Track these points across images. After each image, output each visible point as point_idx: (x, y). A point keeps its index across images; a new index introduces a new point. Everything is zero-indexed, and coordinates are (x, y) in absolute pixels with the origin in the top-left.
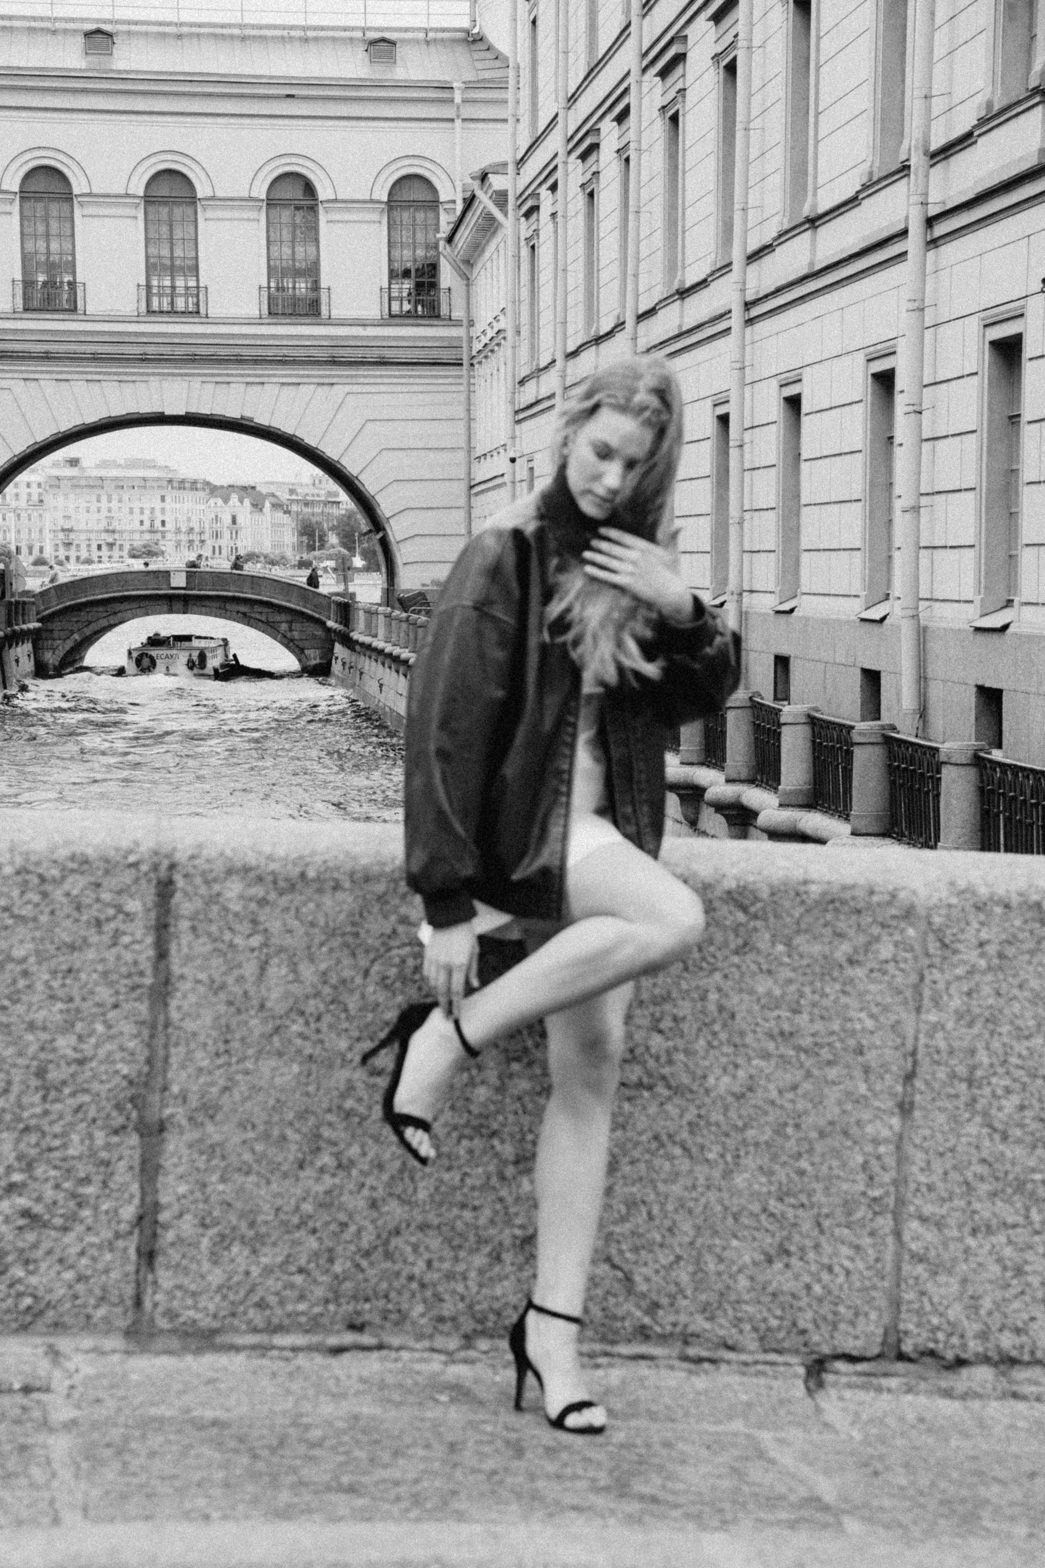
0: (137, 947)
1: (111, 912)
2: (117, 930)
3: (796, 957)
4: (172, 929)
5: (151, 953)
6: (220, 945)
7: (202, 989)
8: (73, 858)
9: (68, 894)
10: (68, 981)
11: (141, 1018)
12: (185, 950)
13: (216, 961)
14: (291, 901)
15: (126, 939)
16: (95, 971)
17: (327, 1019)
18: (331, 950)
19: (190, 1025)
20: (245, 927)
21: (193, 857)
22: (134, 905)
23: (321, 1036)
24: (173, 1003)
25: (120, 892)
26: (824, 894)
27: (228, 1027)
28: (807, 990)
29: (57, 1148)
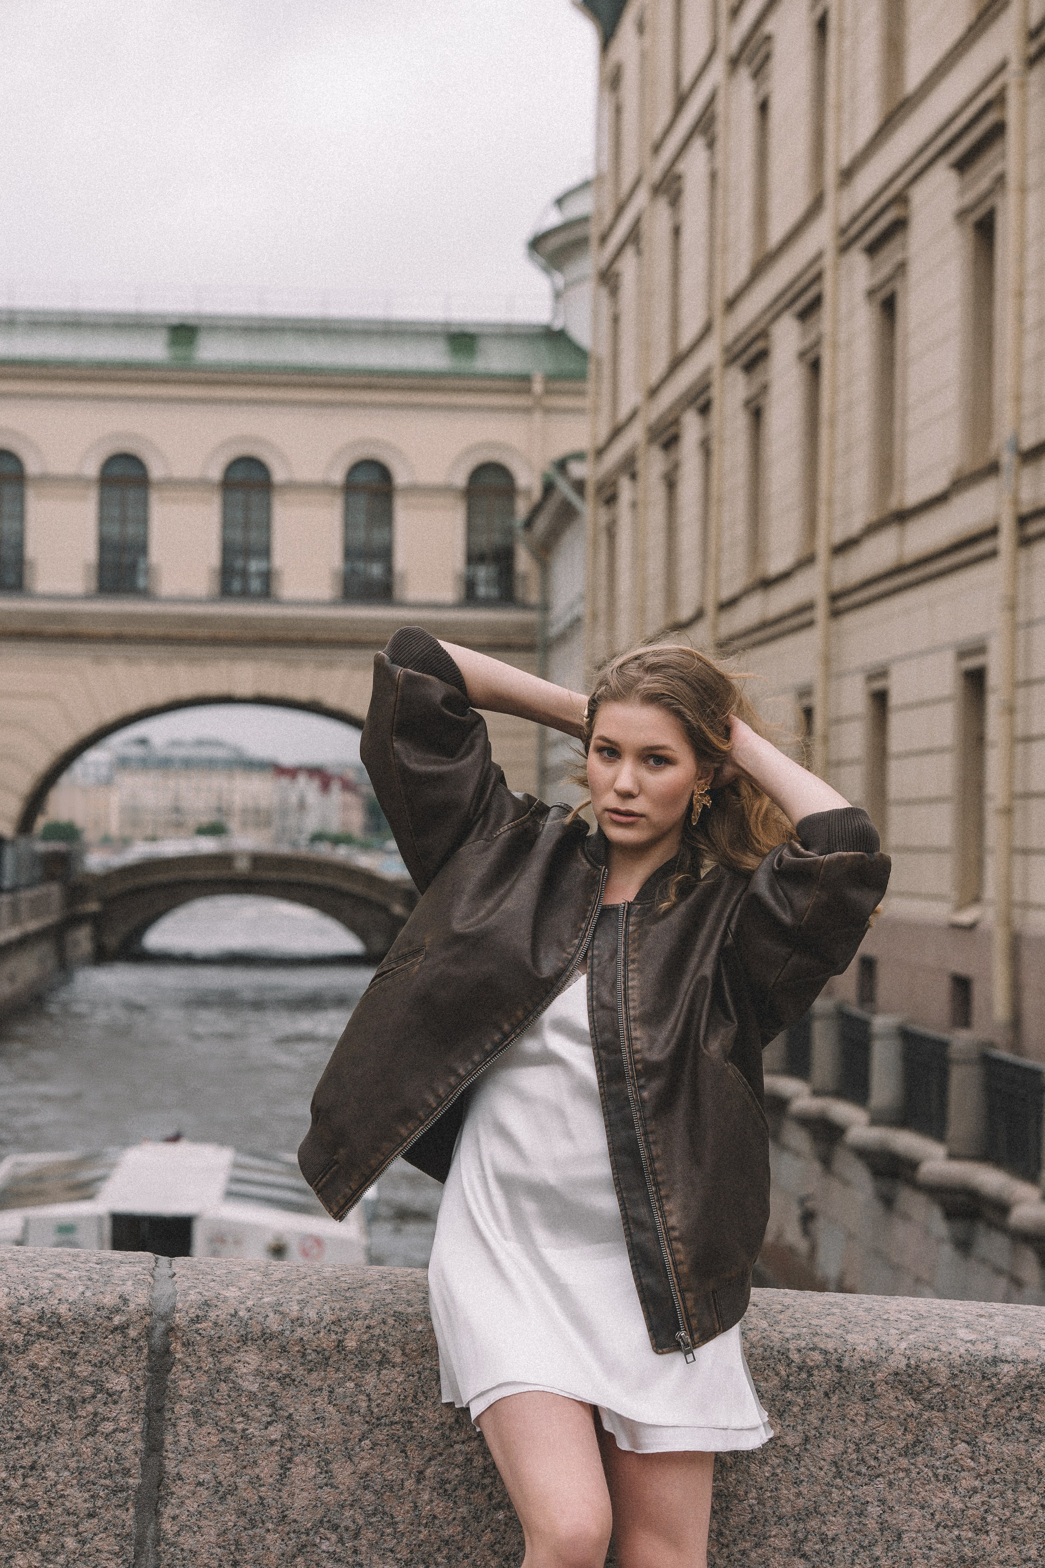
0: (121, 1436)
1: (89, 1390)
2: (95, 1414)
3: (983, 1460)
4: (168, 1415)
5: (140, 1445)
6: (228, 1436)
7: (204, 1494)
8: (41, 1318)
9: (32, 1366)
10: (30, 1481)
11: (127, 1530)
12: (184, 1441)
13: (225, 1458)
14: (324, 1379)
15: (109, 1427)
16: (67, 1468)
17: (369, 1534)
18: (374, 1445)
19: (188, 1541)
20: (263, 1412)
21: (197, 1319)
22: (118, 1382)
23: (358, 1558)
24: (169, 1511)
25: (100, 1365)
26: (1020, 1376)
27: (237, 1543)
28: (996, 1502)
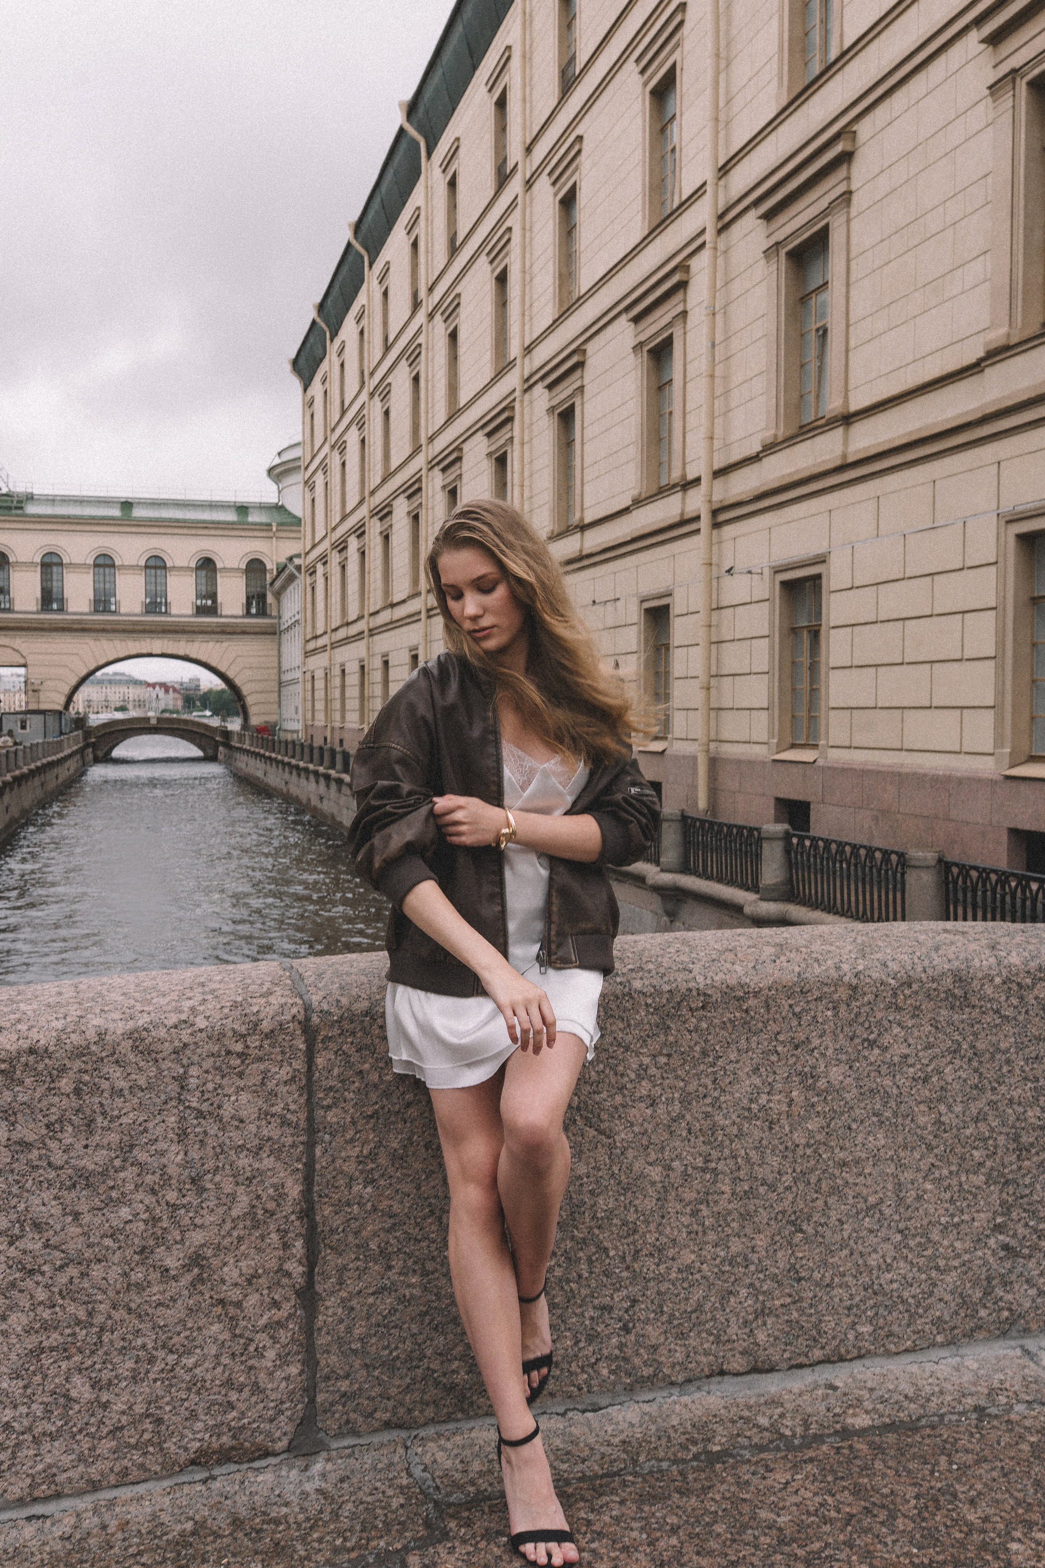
29: (1026, 1196)
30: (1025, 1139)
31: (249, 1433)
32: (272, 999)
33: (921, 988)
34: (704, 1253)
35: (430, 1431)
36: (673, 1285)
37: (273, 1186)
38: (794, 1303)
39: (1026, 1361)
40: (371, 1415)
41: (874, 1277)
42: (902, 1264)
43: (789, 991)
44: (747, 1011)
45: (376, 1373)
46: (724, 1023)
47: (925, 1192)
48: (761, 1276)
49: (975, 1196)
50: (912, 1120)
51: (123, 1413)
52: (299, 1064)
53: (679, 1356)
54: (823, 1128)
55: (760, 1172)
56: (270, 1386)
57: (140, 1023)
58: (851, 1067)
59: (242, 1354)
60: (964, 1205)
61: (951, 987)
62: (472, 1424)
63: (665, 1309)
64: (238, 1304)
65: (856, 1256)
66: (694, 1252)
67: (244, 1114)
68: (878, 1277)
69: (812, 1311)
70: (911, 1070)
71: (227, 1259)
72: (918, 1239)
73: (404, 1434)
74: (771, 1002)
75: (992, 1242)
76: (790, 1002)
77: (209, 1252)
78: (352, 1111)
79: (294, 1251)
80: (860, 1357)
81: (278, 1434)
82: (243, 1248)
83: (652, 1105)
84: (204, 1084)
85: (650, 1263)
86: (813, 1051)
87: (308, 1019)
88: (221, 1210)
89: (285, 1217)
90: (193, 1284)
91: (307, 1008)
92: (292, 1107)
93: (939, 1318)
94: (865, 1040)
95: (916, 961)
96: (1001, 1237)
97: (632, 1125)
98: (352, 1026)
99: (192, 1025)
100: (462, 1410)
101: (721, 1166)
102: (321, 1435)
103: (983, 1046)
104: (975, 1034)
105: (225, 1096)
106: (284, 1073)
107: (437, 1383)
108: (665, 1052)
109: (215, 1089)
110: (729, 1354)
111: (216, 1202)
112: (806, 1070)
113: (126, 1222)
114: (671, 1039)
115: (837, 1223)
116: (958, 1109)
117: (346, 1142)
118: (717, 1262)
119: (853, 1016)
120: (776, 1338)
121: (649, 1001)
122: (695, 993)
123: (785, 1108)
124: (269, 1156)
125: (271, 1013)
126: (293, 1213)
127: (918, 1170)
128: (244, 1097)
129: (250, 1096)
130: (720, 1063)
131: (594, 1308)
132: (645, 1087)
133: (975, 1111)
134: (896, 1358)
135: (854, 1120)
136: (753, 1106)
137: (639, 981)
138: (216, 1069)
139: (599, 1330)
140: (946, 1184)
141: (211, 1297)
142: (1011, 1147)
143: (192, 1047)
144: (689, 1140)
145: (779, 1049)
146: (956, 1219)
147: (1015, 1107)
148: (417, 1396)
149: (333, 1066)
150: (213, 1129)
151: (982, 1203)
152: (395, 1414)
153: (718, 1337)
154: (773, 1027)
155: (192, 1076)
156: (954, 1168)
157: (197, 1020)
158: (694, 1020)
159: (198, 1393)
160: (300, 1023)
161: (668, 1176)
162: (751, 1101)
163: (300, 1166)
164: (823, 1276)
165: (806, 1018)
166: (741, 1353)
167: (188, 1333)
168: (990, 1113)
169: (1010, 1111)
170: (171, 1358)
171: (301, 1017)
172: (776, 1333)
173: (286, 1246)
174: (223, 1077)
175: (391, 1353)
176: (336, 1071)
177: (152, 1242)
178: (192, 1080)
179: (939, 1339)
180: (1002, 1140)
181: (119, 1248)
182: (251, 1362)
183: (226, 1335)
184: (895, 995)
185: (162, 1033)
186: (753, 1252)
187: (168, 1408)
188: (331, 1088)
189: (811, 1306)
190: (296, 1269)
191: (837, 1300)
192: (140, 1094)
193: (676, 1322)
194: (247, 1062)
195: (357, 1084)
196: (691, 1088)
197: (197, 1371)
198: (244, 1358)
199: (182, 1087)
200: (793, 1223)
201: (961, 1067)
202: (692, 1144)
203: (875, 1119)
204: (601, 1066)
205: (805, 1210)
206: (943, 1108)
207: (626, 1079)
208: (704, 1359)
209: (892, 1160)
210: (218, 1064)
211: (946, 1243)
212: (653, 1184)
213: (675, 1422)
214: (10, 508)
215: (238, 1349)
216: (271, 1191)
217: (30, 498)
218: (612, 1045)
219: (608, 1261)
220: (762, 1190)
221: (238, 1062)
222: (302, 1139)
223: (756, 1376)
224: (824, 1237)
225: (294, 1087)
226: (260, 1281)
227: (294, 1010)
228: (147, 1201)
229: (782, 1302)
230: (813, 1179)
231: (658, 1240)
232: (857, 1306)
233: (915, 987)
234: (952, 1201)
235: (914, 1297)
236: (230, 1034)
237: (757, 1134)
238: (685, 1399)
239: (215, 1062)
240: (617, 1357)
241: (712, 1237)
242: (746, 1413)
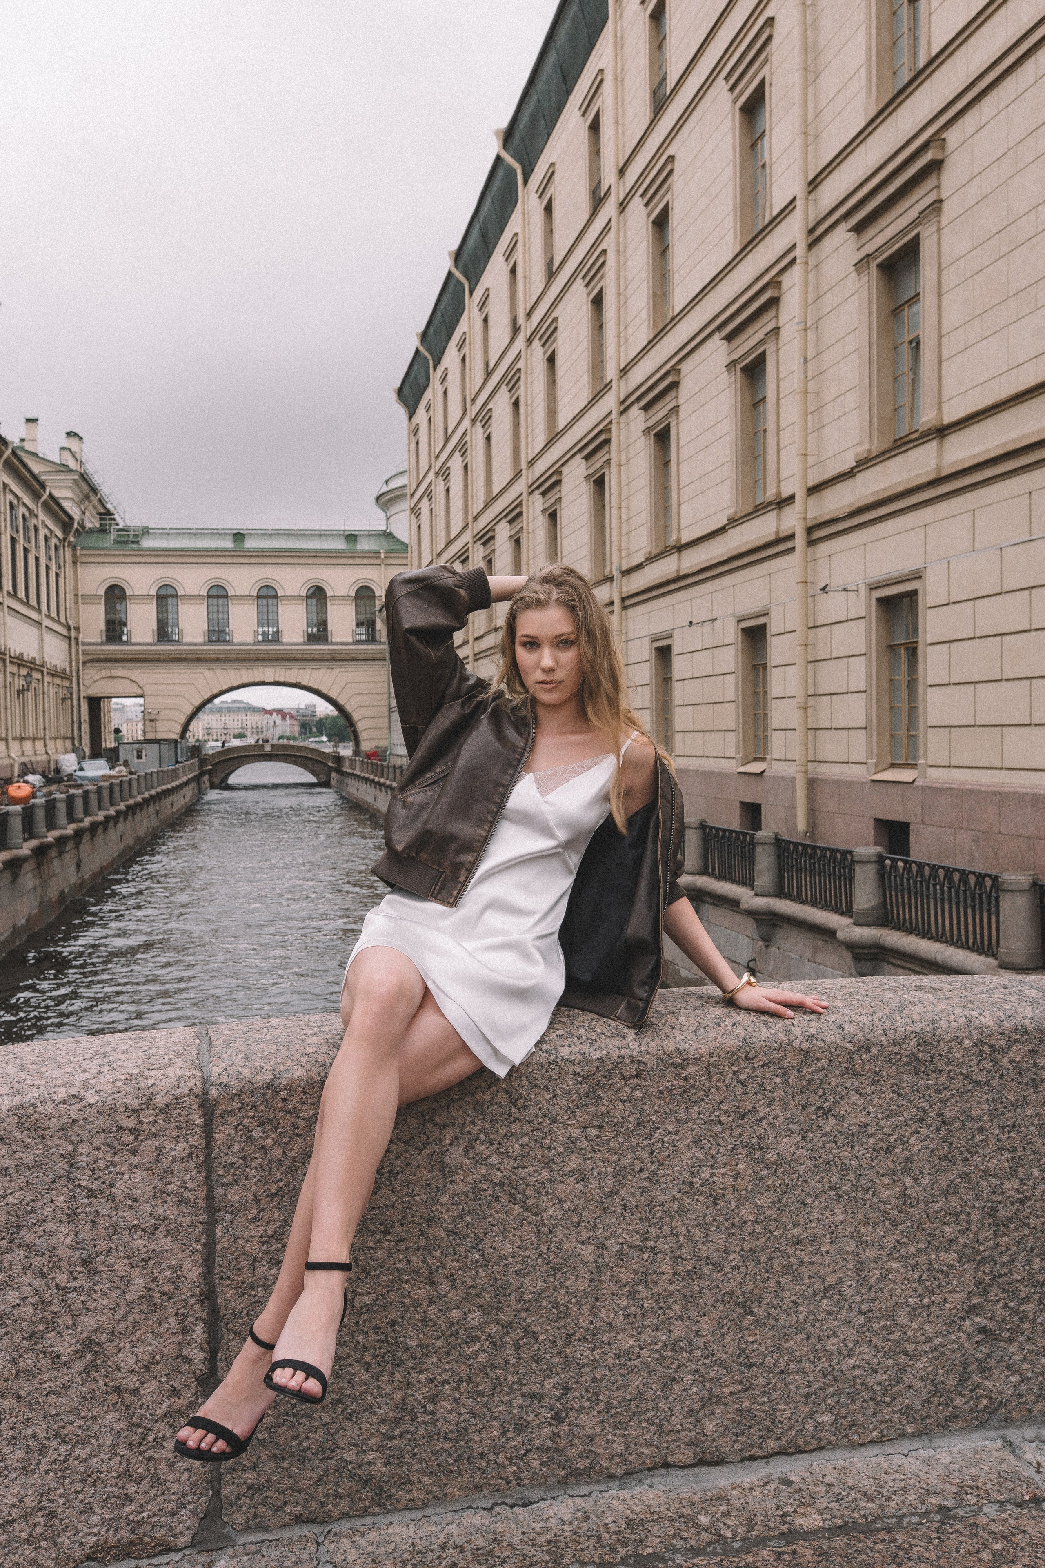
29: (1005, 1274)
30: (1002, 1214)
31: (149, 1528)
32: (170, 1072)
33: (881, 1052)
34: (643, 1337)
35: (345, 1526)
36: (610, 1371)
37: (169, 1268)
38: (746, 1390)
39: (1006, 1454)
40: (280, 1508)
41: (834, 1363)
42: (865, 1349)
43: (732, 1056)
44: (686, 1079)
45: (285, 1464)
46: (661, 1092)
47: (890, 1271)
48: (708, 1361)
49: (947, 1275)
50: (874, 1194)
51: (13, 1505)
52: (196, 1140)
53: (619, 1447)
54: (773, 1203)
55: (703, 1250)
56: (171, 1478)
57: (28, 1098)
58: (803, 1138)
59: (140, 1444)
60: (936, 1283)
61: (915, 1051)
62: (387, 1520)
63: (601, 1397)
64: (135, 1392)
65: (813, 1340)
66: (632, 1336)
67: (137, 1192)
68: (839, 1363)
69: (766, 1399)
70: (872, 1140)
71: (122, 1345)
72: (883, 1322)
73: (316, 1529)
74: (712, 1069)
75: (967, 1324)
76: (735, 1068)
77: (103, 1338)
78: (254, 1188)
79: (195, 1336)
80: (821, 1448)
81: (180, 1528)
82: (138, 1333)
83: (583, 1180)
84: (95, 1161)
85: (583, 1347)
86: (760, 1120)
87: (205, 1093)
88: (114, 1294)
89: (184, 1300)
90: (86, 1370)
91: (205, 1081)
92: (190, 1185)
93: (908, 1407)
94: (819, 1108)
95: (877, 1022)
96: (978, 1319)
97: (561, 1201)
98: (253, 1099)
99: (82, 1100)
100: (380, 1505)
101: (661, 1245)
102: (228, 1529)
103: (953, 1114)
104: (943, 1101)
105: (117, 1173)
106: (180, 1150)
107: (352, 1476)
108: (595, 1123)
109: (107, 1167)
110: (673, 1445)
111: (110, 1285)
112: (753, 1141)
113: (14, 1307)
114: (603, 1109)
115: (791, 1305)
116: (926, 1181)
117: (249, 1221)
118: (658, 1347)
119: (804, 1083)
120: (726, 1428)
121: (578, 1070)
122: (628, 1061)
123: (730, 1182)
124: (165, 1237)
125: (168, 1086)
126: (192, 1296)
127: (882, 1247)
128: (138, 1175)
129: (144, 1174)
130: (658, 1134)
131: (523, 1395)
132: (574, 1161)
133: (945, 1184)
134: (862, 1449)
135: (809, 1195)
136: (695, 1180)
137: (567, 1048)
138: (108, 1146)
139: (529, 1419)
140: (913, 1262)
141: (106, 1385)
142: (987, 1223)
143: (81, 1123)
144: (624, 1217)
145: (723, 1119)
146: (926, 1301)
147: (990, 1178)
148: (330, 1488)
149: (233, 1140)
150: (105, 1208)
151: (955, 1283)
152: (306, 1508)
153: (660, 1426)
154: (715, 1096)
155: (81, 1154)
156: (922, 1246)
157: (88, 1095)
158: (627, 1089)
159: (94, 1485)
160: (197, 1097)
161: (602, 1255)
162: (693, 1175)
163: (199, 1247)
164: (777, 1362)
165: (753, 1086)
166: (687, 1444)
167: (81, 1422)
168: (962, 1185)
169: (985, 1183)
170: (64, 1448)
171: (198, 1091)
172: (726, 1423)
173: (185, 1331)
174: (115, 1154)
175: (301, 1444)
176: (236, 1147)
177: (41, 1327)
178: (81, 1158)
179: (910, 1429)
180: (975, 1215)
181: (7, 1333)
182: (149, 1453)
183: (123, 1425)
184: (852, 1060)
185: (49, 1109)
186: (698, 1335)
187: (61, 1501)
188: (231, 1165)
189: (764, 1394)
190: (198, 1356)
191: (792, 1387)
192: (27, 1173)
193: (614, 1411)
194: (140, 1138)
195: (259, 1160)
196: (626, 1161)
197: (93, 1461)
198: (142, 1448)
199: (72, 1166)
200: (742, 1305)
201: (928, 1136)
202: (628, 1220)
203: (832, 1193)
204: (526, 1139)
205: (756, 1291)
206: (908, 1181)
207: (553, 1152)
208: (645, 1451)
209: (852, 1237)
210: (109, 1141)
211: (914, 1325)
212: (585, 1263)
213: (609, 1520)
214: (126, 543)
215: (135, 1439)
216: (168, 1273)
217: (146, 531)
218: (537, 1116)
219: (536, 1346)
220: (706, 1270)
221: (131, 1138)
222: (200, 1218)
223: (705, 1469)
224: (776, 1320)
225: (191, 1164)
226: (158, 1367)
227: (191, 1084)
228: (36, 1284)
229: (731, 1389)
230: (763, 1258)
231: (592, 1323)
232: (815, 1393)
233: (874, 1051)
234: (920, 1280)
235: (879, 1384)
236: (122, 1109)
237: (700, 1210)
238: (625, 1494)
239: (106, 1138)
240: (549, 1448)
241: (651, 1320)
242: (687, 1511)
